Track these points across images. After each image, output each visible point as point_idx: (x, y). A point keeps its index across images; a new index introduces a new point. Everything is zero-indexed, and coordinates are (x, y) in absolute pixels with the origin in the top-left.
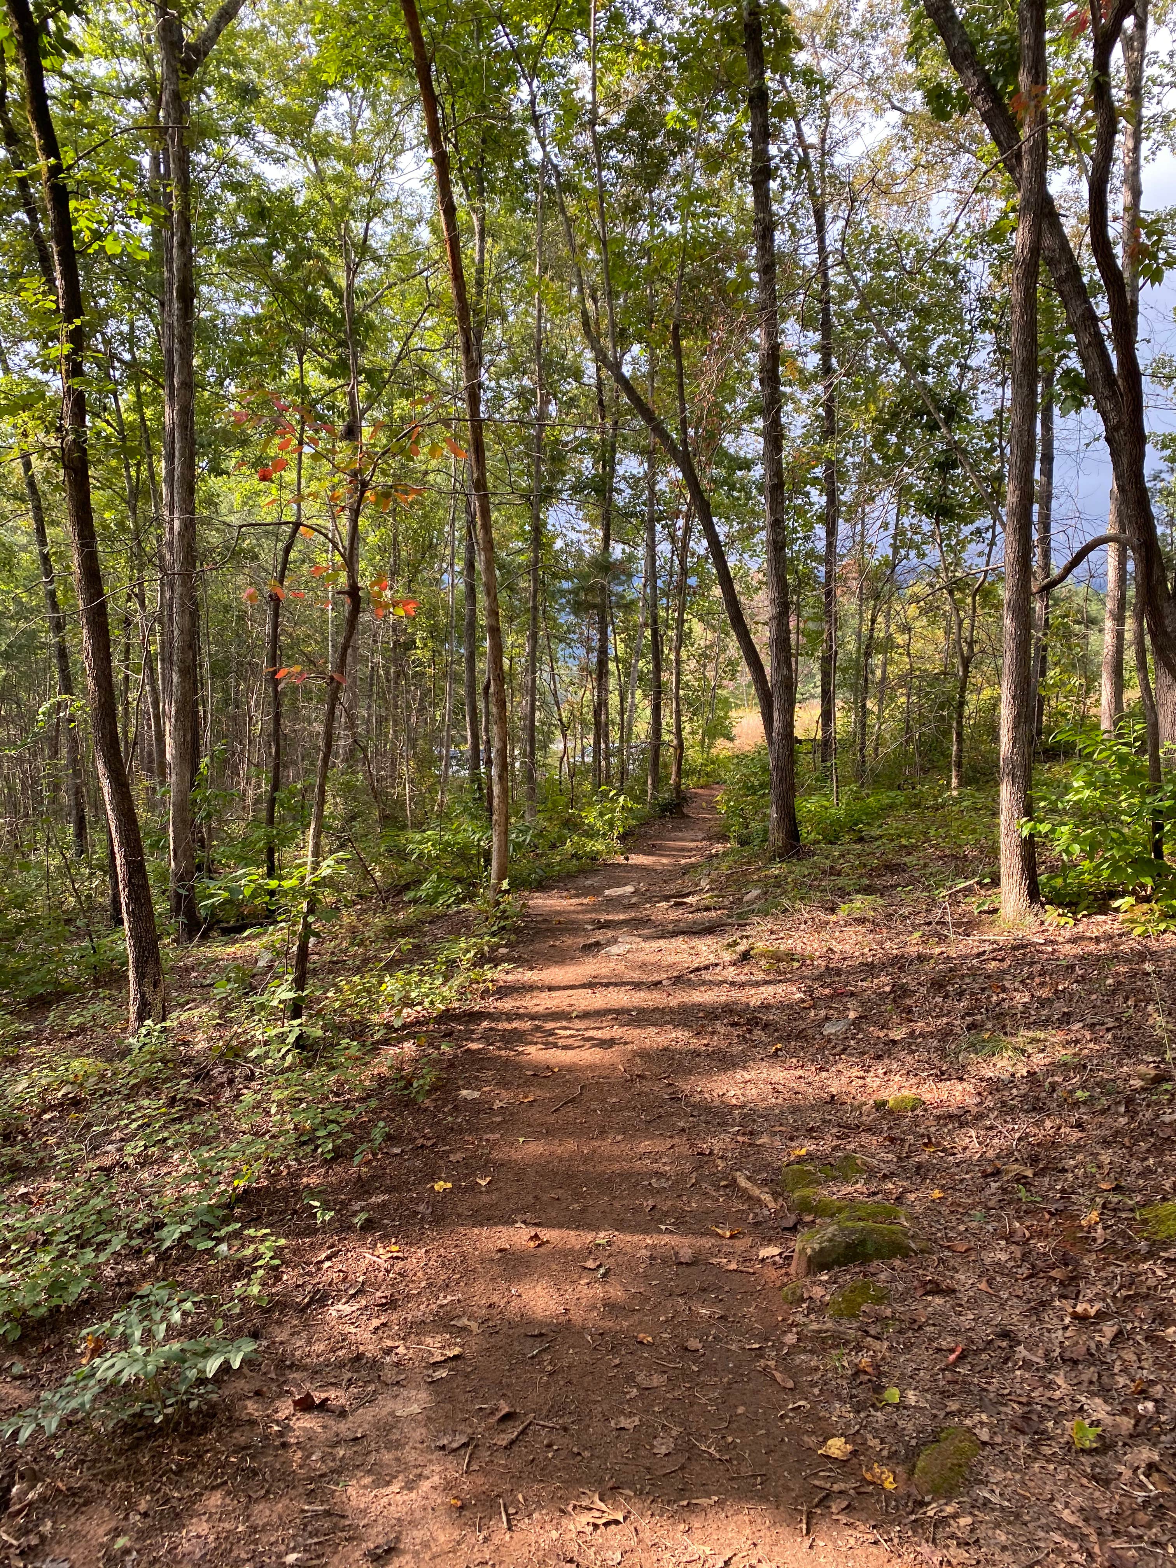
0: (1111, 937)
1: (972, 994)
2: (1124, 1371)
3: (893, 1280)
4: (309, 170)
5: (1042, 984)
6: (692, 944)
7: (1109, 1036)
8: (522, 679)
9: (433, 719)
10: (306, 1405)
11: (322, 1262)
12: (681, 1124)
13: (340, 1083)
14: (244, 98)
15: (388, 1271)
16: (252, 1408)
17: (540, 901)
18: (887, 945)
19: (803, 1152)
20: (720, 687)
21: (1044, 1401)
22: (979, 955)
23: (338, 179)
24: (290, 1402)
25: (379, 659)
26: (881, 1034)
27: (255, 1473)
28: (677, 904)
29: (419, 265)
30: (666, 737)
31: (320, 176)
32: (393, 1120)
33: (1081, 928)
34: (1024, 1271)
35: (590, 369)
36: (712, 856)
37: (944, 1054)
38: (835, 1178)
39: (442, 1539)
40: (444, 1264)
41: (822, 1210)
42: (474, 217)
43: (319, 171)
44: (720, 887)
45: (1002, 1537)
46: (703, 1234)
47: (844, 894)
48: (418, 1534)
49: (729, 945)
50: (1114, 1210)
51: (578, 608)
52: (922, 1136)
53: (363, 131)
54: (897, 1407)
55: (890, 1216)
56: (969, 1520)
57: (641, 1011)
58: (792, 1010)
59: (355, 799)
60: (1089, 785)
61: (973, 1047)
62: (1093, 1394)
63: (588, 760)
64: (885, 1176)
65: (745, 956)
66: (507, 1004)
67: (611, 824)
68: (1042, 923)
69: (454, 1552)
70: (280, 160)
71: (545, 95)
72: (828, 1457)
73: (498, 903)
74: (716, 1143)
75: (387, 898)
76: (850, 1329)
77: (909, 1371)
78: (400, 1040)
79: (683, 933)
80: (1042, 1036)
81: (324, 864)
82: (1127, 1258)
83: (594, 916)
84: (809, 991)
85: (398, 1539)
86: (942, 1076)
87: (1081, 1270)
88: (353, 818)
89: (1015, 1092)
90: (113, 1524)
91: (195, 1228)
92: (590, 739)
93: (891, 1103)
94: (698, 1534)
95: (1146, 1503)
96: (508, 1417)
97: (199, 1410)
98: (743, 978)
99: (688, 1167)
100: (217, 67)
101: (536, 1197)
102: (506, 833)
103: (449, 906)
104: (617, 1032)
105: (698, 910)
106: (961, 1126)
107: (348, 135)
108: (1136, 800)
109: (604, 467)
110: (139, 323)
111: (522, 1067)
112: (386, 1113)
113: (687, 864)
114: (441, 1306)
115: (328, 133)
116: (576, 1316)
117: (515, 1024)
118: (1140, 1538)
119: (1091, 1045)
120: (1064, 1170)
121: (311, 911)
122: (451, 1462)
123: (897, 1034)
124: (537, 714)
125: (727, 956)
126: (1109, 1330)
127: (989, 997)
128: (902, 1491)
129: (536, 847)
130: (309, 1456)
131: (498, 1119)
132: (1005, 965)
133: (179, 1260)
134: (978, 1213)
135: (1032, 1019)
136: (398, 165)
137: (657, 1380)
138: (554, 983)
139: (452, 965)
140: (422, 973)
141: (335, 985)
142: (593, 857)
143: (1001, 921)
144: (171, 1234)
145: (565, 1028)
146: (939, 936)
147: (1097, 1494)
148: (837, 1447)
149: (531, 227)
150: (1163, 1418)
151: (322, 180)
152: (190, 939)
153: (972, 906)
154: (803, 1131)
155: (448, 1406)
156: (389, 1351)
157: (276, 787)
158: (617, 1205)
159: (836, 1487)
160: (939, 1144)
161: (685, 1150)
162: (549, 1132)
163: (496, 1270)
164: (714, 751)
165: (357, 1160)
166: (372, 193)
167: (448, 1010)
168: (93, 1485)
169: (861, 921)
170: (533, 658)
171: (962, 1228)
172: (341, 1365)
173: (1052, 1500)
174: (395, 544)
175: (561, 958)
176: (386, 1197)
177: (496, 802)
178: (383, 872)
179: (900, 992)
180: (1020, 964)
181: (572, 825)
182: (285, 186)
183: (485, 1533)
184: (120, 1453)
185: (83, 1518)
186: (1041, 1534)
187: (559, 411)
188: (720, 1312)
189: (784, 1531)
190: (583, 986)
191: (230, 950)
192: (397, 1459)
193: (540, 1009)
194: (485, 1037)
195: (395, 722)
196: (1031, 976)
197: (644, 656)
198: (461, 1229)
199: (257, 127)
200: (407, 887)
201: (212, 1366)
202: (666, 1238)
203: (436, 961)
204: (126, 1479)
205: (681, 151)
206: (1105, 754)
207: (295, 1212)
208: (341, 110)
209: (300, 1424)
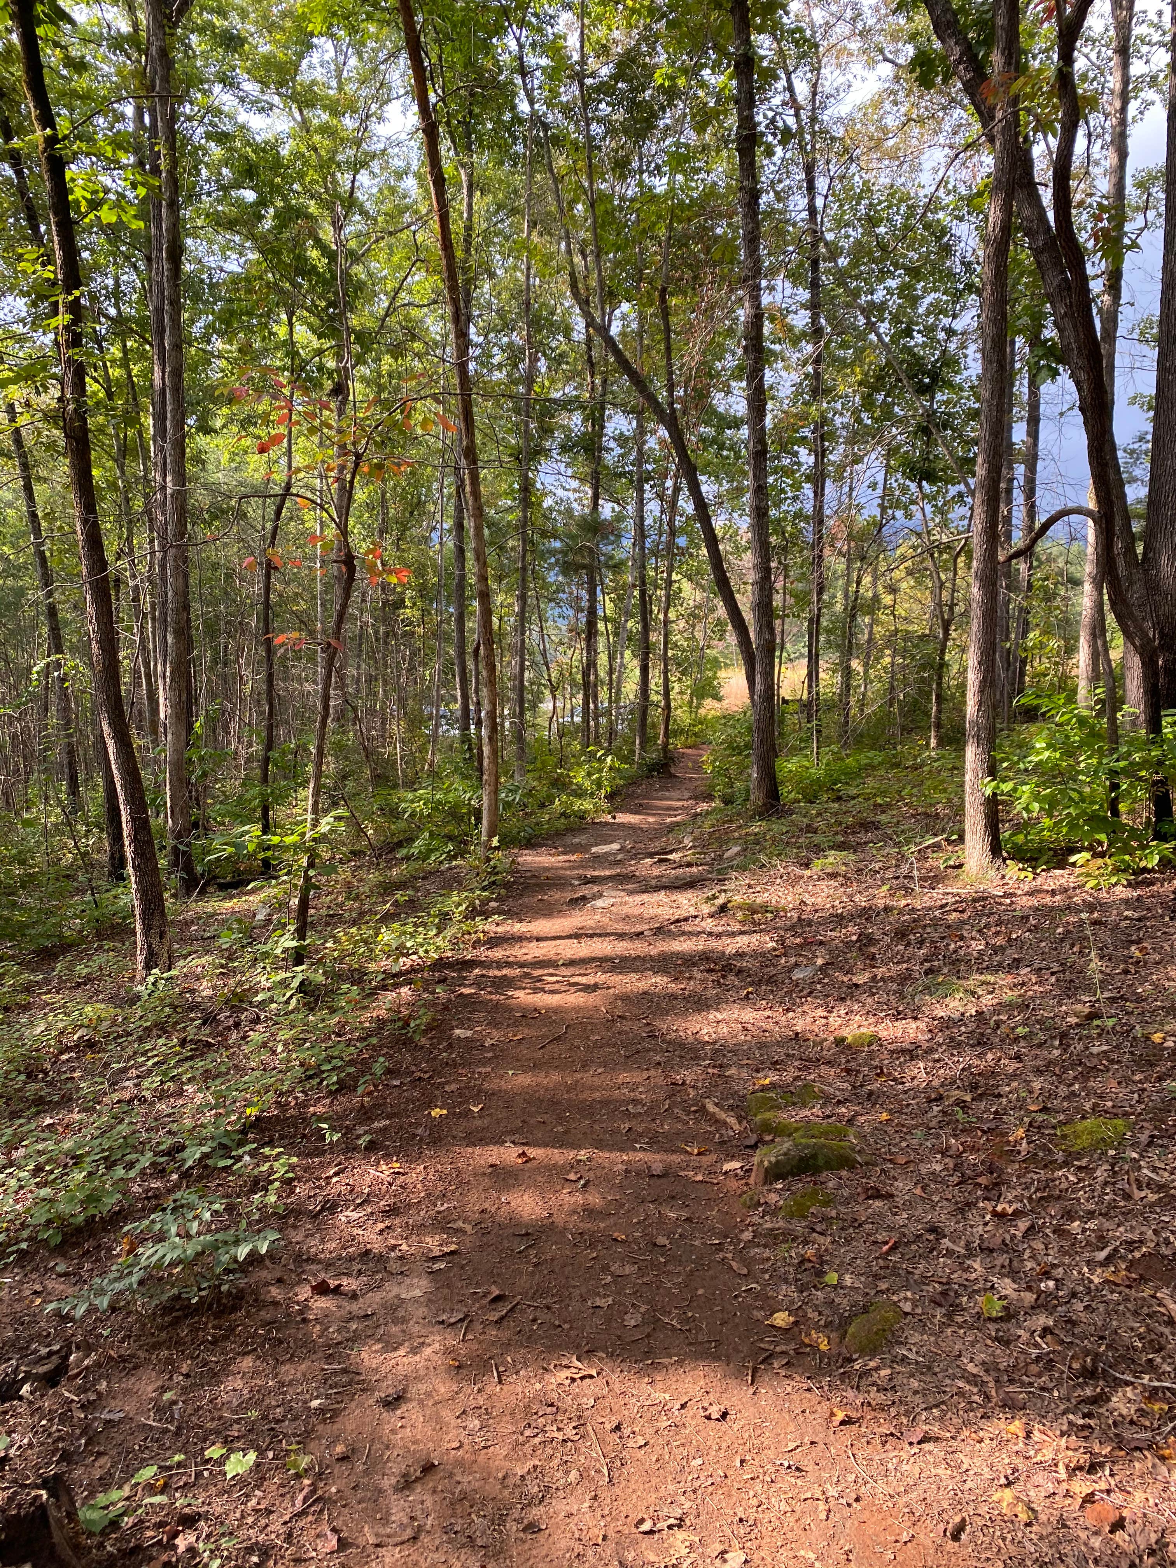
0: (1066, 890)
1: (932, 942)
2: (1033, 1257)
3: (840, 1187)
4: (294, 119)
5: (997, 933)
6: (674, 897)
7: (1053, 979)
8: (511, 640)
9: (423, 679)
10: (322, 1289)
11: (331, 1177)
12: (658, 1058)
13: (342, 1025)
14: (228, 46)
15: (390, 1184)
16: (275, 1292)
17: (529, 858)
18: (857, 898)
19: (767, 1081)
20: (709, 647)
21: (961, 1281)
22: (942, 907)
23: (324, 129)
24: (308, 1288)
25: (368, 618)
26: (846, 979)
27: (281, 1342)
28: (661, 861)
29: (407, 218)
30: (654, 698)
31: (305, 125)
32: (392, 1056)
33: (1039, 881)
34: (955, 1179)
35: (579, 324)
36: (696, 815)
37: (901, 995)
38: (794, 1104)
39: (443, 1390)
40: (440, 1178)
41: (781, 1131)
42: (462, 172)
43: (304, 121)
44: (702, 845)
45: (915, 1384)
46: (673, 1152)
47: (818, 850)
48: (423, 1387)
49: (708, 899)
50: (1039, 1128)
51: (567, 568)
52: (876, 1067)
53: (349, 79)
54: (835, 1287)
55: (841, 1135)
56: (888, 1371)
57: (624, 959)
58: (765, 958)
59: (346, 758)
60: (1050, 746)
61: (928, 990)
62: (1003, 1275)
63: (577, 719)
64: (839, 1102)
65: (723, 908)
66: (498, 953)
67: (599, 784)
68: (1003, 877)
69: (453, 1399)
70: (265, 109)
71: (533, 45)
72: (773, 1326)
73: (488, 860)
74: (687, 1075)
75: (381, 855)
76: (799, 1227)
77: (847, 1260)
78: (397, 986)
79: (665, 888)
80: (992, 979)
81: (324, 821)
82: (1046, 1166)
83: (580, 872)
84: (782, 941)
85: (405, 1390)
86: (898, 1016)
87: (1004, 1177)
88: (345, 777)
89: (963, 1029)
90: (160, 1383)
91: (214, 1149)
92: (580, 698)
93: (850, 1039)
94: (660, 1385)
95: (1038, 1359)
96: (498, 1299)
97: (229, 1292)
98: (720, 929)
99: (662, 1095)
100: (200, 14)
101: (524, 1121)
102: (496, 792)
103: (441, 862)
104: (600, 978)
105: (680, 866)
106: (912, 1059)
107: (334, 83)
108: (1094, 761)
109: (593, 426)
110: (125, 278)
111: (512, 1010)
112: (385, 1050)
113: (672, 823)
114: (439, 1212)
115: (314, 83)
116: (559, 1219)
117: (505, 972)
118: (1031, 1384)
119: (1036, 987)
120: (1000, 1096)
121: (311, 865)
122: (449, 1334)
123: (861, 979)
124: (527, 674)
125: (706, 909)
126: (1023, 1224)
127: (948, 945)
128: (834, 1351)
129: (525, 806)
130: (327, 1329)
131: (489, 1055)
132: (965, 916)
133: (200, 1177)
134: (918, 1132)
135: (985, 964)
136: (385, 115)
137: (628, 1269)
138: (542, 935)
139: (445, 918)
140: (415, 925)
141: (334, 936)
142: (581, 816)
143: (964, 876)
144: (192, 1155)
145: (552, 975)
146: (906, 889)
147: (998, 1351)
148: (781, 1319)
149: (518, 180)
150: (1061, 1293)
151: (308, 131)
152: (189, 894)
153: (938, 861)
154: (768, 1064)
155: (446, 1291)
156: (393, 1248)
157: (269, 747)
158: (596, 1127)
159: (778, 1349)
160: (890, 1074)
161: (661, 1081)
162: (536, 1066)
163: (487, 1182)
164: (702, 711)
165: (360, 1090)
166: (358, 143)
167: (441, 959)
168: (140, 1353)
169: (833, 876)
170: (522, 618)
171: (904, 1144)
172: (351, 1259)
173: (960, 1356)
174: (383, 502)
175: (548, 911)
176: (388, 1122)
177: (486, 762)
178: (375, 830)
179: (864, 941)
180: (979, 914)
181: (561, 784)
182: (270, 136)
183: (479, 1386)
184: (161, 1328)
185: (133, 1379)
186: (947, 1381)
187: (549, 368)
188: (685, 1214)
189: (733, 1382)
190: (569, 937)
191: (228, 904)
192: (403, 1331)
193: (529, 957)
194: (477, 983)
195: (385, 683)
196: (987, 926)
197: (632, 616)
198: (456, 1149)
199: (242, 76)
200: (400, 845)
201: (243, 1252)
202: (641, 1155)
203: (429, 914)
204: (168, 1348)
205: (671, 105)
206: (1066, 717)
207: (304, 1136)
208: (327, 57)
209: (318, 1304)
